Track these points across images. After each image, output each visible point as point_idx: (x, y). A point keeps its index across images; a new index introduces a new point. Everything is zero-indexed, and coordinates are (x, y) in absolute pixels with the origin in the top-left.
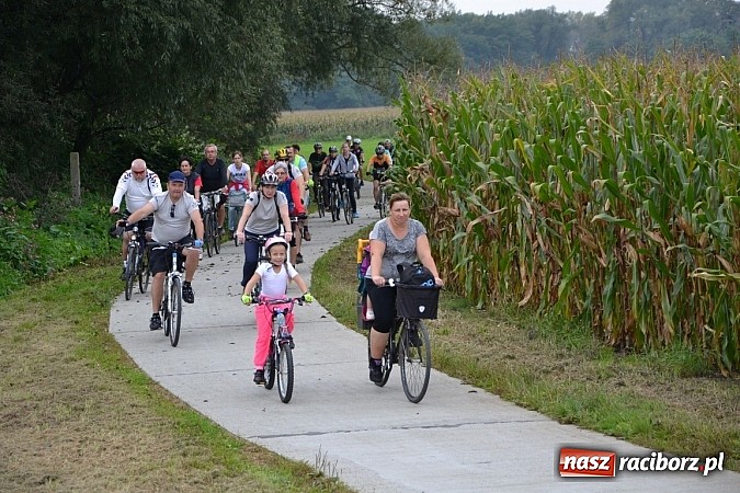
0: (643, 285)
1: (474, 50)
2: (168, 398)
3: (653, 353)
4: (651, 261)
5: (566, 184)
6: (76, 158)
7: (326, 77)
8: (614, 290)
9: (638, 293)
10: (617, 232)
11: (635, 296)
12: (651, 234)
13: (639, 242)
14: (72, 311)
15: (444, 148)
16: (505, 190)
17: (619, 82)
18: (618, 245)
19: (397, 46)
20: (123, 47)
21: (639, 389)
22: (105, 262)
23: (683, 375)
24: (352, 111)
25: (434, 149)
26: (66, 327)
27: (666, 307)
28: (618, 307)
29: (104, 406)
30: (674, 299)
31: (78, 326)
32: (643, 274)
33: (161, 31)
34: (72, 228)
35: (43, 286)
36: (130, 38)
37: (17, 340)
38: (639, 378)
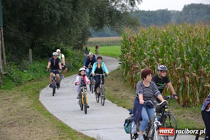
0: (191, 88)
1: (144, 21)
2: (55, 119)
3: (194, 108)
4: (193, 82)
5: (169, 59)
6: (31, 51)
7: (102, 28)
8: (183, 90)
9: (189, 90)
10: (183, 73)
11: (189, 91)
12: (193, 74)
13: (190, 76)
14: (29, 94)
15: (135, 49)
16: (152, 61)
17: (185, 30)
18: (184, 77)
19: (122, 20)
20: (44, 19)
22: (38, 80)
24: (109, 38)
25: (133, 50)
26: (27, 98)
27: (197, 94)
28: (184, 94)
29: (37, 121)
30: (200, 92)
31: (30, 98)
32: (191, 85)
33: (55, 15)
34: (29, 70)
35: (21, 87)
36: (46, 17)
37: (13, 102)
38: (190, 115)
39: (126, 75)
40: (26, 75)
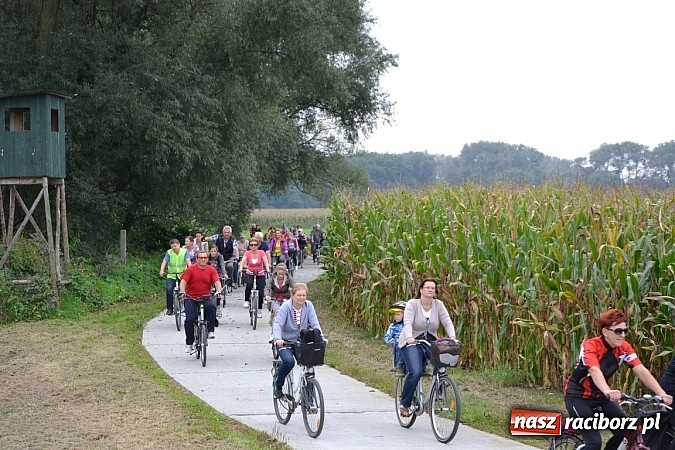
0: (481, 327)
1: (376, 175)
2: (179, 388)
3: (487, 371)
4: (487, 313)
5: (435, 261)
6: (124, 233)
7: (283, 189)
9: (478, 333)
10: (466, 293)
12: (488, 296)
13: (480, 301)
14: (119, 330)
15: (358, 236)
16: (396, 264)
18: (466, 302)
19: (329, 172)
20: (157, 165)
21: (477, 393)
22: (140, 300)
23: (505, 386)
24: (298, 210)
25: (352, 237)
26: (114, 340)
27: (495, 342)
29: (139, 391)
30: (501, 337)
31: (123, 340)
32: (482, 321)
33: (181, 156)
34: (120, 277)
35: (101, 314)
36: (162, 159)
37: (83, 347)
38: (477, 386)
39: (335, 293)
40: (113, 288)
